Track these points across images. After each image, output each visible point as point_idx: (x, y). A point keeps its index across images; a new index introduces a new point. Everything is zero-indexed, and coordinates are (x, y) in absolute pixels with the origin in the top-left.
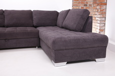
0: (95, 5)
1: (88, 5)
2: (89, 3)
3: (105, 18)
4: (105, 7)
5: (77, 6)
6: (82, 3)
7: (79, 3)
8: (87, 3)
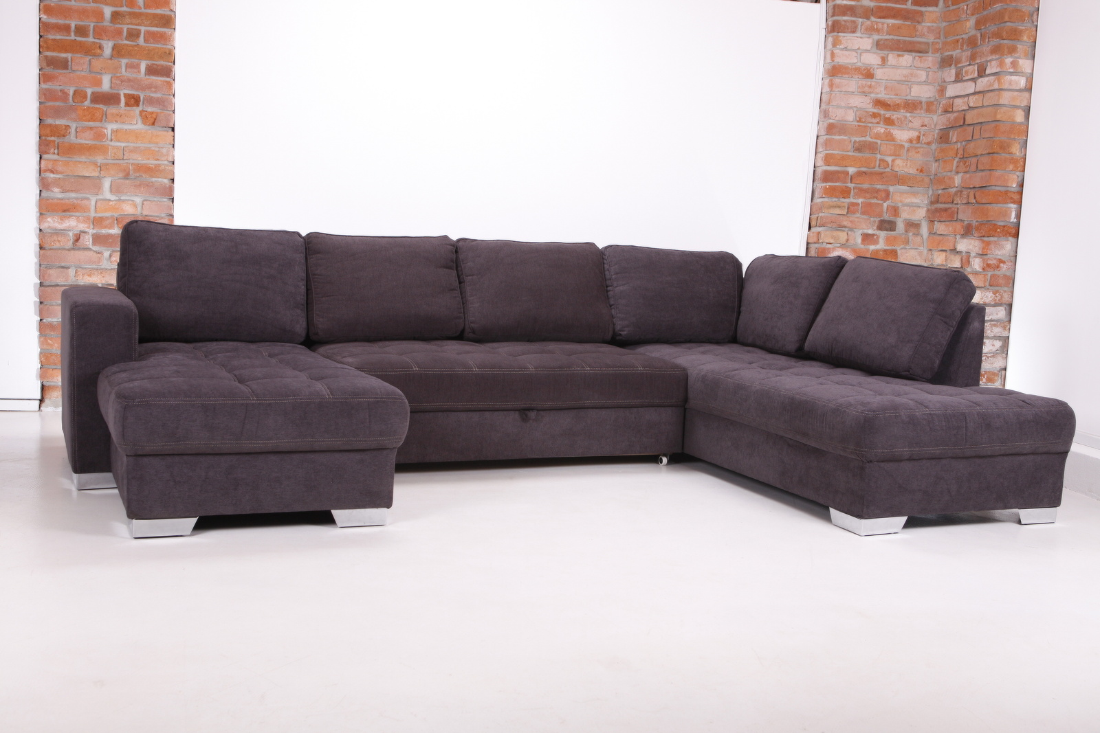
0: (940, 228)
1: (900, 226)
2: (905, 215)
3: (1010, 306)
4: (1008, 245)
5: (840, 227)
6: (868, 210)
7: (851, 209)
8: (895, 211)
